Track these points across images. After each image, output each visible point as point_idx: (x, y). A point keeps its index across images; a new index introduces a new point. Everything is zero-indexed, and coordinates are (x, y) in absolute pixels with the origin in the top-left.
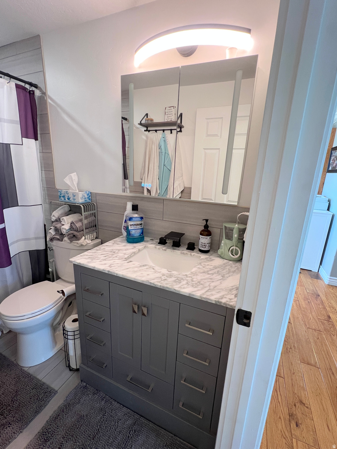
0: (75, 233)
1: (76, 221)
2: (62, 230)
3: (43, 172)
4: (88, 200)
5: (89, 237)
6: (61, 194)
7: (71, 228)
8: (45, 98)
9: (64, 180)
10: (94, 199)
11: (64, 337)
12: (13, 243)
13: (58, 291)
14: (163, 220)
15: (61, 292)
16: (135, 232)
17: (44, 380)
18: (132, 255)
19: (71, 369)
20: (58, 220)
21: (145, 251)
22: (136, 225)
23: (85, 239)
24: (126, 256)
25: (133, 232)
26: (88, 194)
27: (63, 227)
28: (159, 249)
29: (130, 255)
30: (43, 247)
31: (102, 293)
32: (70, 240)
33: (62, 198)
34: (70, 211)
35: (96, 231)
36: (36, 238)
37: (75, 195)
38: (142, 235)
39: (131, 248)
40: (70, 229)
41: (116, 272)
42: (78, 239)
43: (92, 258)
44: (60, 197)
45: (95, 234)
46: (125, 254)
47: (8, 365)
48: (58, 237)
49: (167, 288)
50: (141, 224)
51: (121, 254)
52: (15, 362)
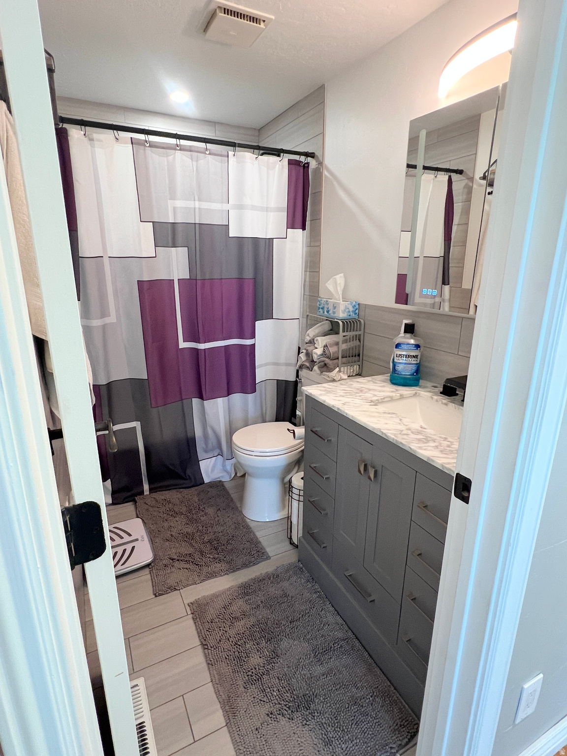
0: (327, 361)
1: (330, 344)
2: (313, 355)
3: (308, 273)
4: (354, 315)
5: (346, 370)
6: (320, 305)
7: (324, 354)
8: (321, 170)
9: (327, 284)
10: (362, 314)
11: (289, 495)
12: (261, 366)
13: (288, 430)
14: (458, 354)
15: (292, 431)
16: (405, 367)
17: (261, 540)
18: (386, 400)
19: (292, 543)
20: (312, 342)
21: (413, 400)
22: (406, 356)
23: (340, 371)
24: (375, 398)
25: (400, 368)
26: (355, 306)
27: (315, 351)
28: (437, 401)
29: (381, 399)
30: (292, 378)
31: (330, 438)
32: (320, 370)
33: (321, 310)
34: (331, 330)
35: (359, 363)
36: (287, 364)
37: (336, 307)
38: (415, 374)
39: (390, 390)
40: (322, 355)
41: (346, 411)
42: (331, 370)
43: (328, 392)
44: (319, 308)
45: (356, 368)
46: (375, 395)
47: (233, 508)
48: (308, 364)
49: (401, 443)
50: (416, 357)
51: (369, 395)
52: (240, 508)
